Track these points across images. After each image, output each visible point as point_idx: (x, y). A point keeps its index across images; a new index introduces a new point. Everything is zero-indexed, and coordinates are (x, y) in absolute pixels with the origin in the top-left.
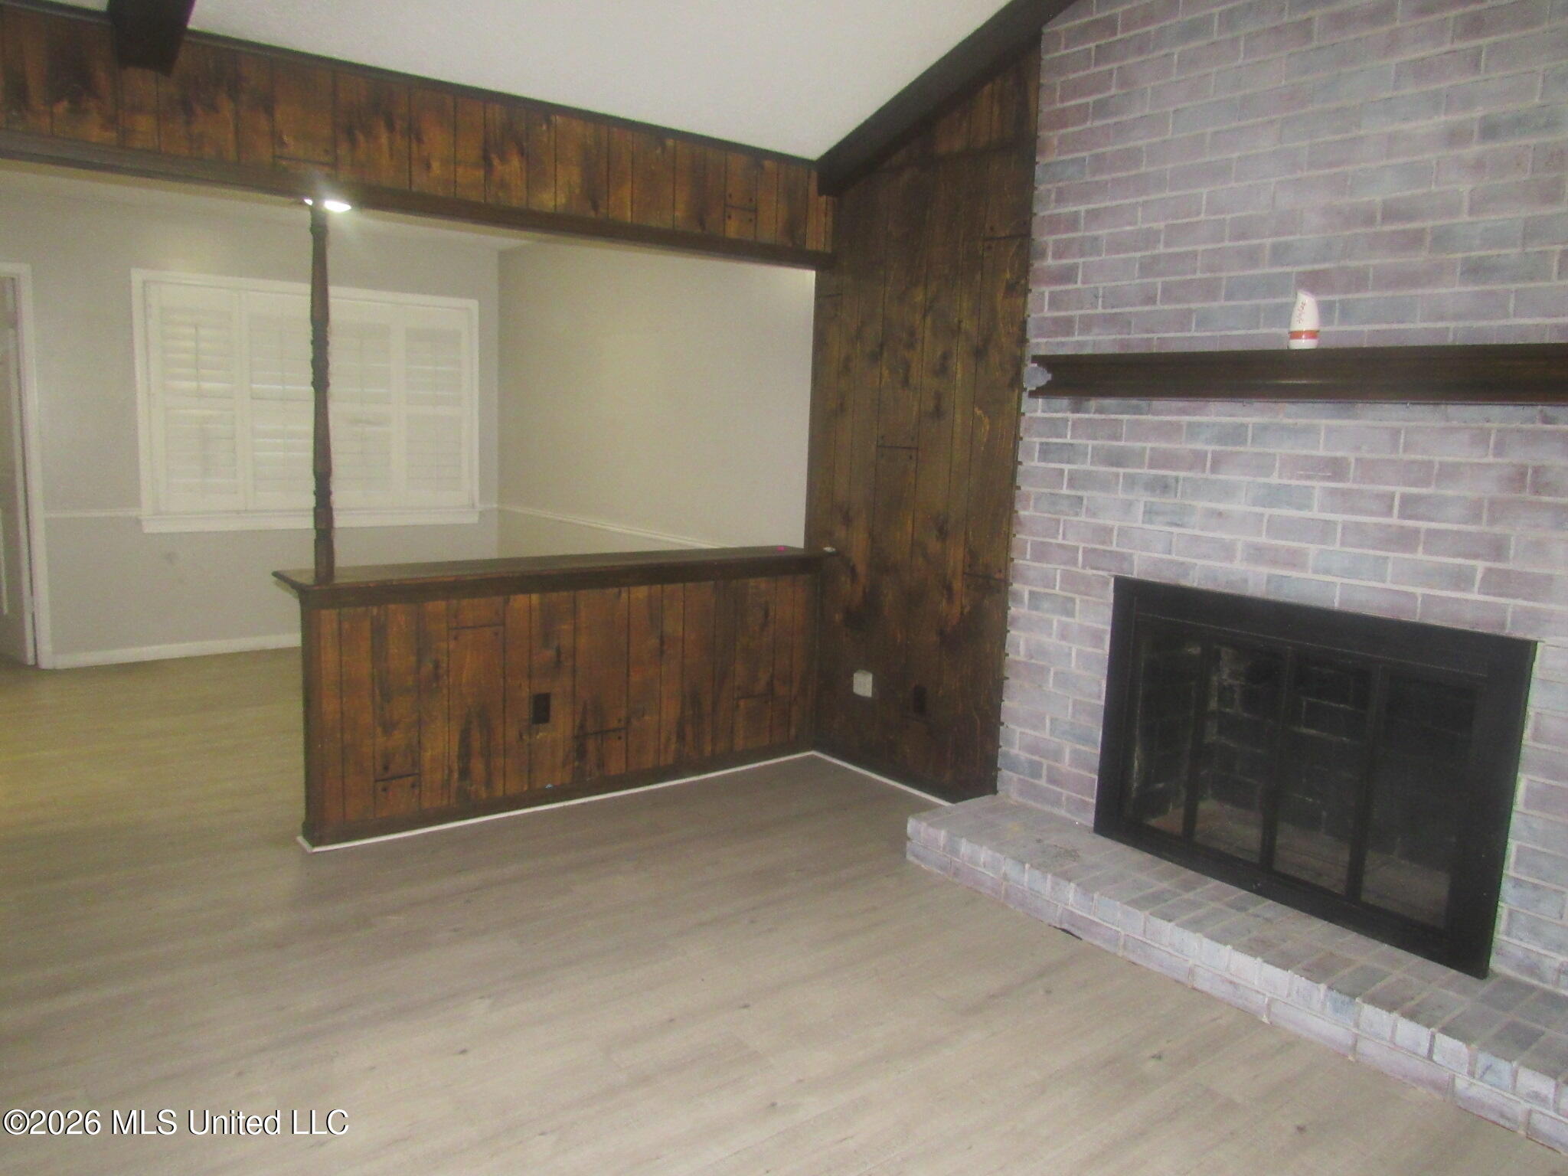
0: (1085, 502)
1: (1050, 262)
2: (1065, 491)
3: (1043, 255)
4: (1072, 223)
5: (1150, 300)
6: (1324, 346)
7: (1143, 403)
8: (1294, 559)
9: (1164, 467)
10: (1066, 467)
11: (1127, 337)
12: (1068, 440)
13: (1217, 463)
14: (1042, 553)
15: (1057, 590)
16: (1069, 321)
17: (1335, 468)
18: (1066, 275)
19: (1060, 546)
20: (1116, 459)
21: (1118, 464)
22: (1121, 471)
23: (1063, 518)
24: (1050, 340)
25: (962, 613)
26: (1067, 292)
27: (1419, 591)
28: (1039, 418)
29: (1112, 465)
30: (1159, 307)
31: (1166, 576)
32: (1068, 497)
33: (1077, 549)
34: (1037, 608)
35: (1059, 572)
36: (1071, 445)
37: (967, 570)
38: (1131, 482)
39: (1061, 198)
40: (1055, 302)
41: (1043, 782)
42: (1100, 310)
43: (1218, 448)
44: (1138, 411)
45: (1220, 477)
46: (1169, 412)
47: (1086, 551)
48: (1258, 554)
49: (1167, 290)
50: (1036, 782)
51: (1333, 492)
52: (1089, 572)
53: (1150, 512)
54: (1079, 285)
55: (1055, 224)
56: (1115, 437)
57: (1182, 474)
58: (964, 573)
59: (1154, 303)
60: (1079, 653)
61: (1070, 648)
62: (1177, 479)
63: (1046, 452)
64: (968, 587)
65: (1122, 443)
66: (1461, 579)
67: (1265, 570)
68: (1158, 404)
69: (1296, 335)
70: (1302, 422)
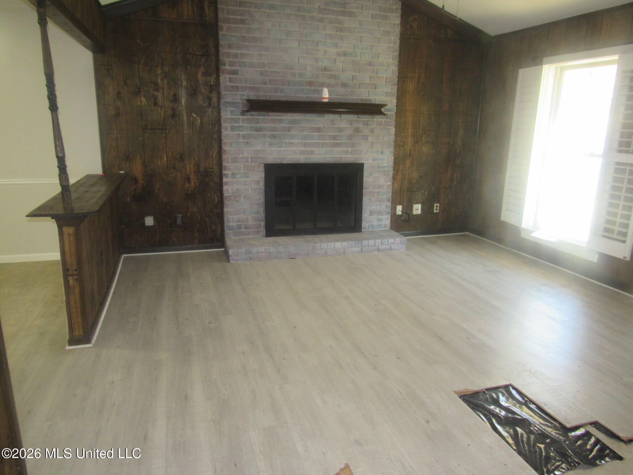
0: (249, 143)
1: (227, 67)
2: (241, 140)
3: (225, 65)
4: (236, 56)
5: (265, 83)
6: (331, 101)
7: (266, 113)
8: (312, 153)
9: (274, 131)
10: (241, 133)
11: (258, 94)
12: (241, 125)
13: (289, 130)
14: (235, 160)
15: (242, 171)
16: (237, 87)
17: (319, 130)
18: (235, 72)
19: (243, 157)
20: (258, 130)
21: (259, 131)
22: (260, 133)
23: (241, 149)
24: (230, 93)
25: (195, 186)
26: (236, 78)
27: (339, 156)
28: (229, 118)
29: (257, 131)
30: (268, 86)
31: (279, 161)
32: (243, 142)
33: (248, 158)
34: (235, 178)
35: (242, 165)
36: (242, 126)
37: (196, 170)
38: (265, 136)
39: (230, 46)
40: (231, 80)
41: (243, 230)
42: (248, 85)
43: (289, 125)
44: (264, 115)
45: (290, 133)
46: (274, 116)
47: (251, 158)
48: (303, 152)
49: (270, 81)
50: (241, 230)
51: (319, 135)
52: (253, 164)
53: (271, 145)
54: (240, 76)
55: (228, 55)
56: (258, 123)
57: (279, 133)
58: (194, 172)
59: (267, 85)
60: (252, 189)
61: (248, 188)
62: (278, 134)
63: (233, 128)
64: (197, 176)
65: (260, 125)
66: (346, 153)
67: (304, 156)
68: (270, 114)
69: (323, 98)
70: (310, 118)
